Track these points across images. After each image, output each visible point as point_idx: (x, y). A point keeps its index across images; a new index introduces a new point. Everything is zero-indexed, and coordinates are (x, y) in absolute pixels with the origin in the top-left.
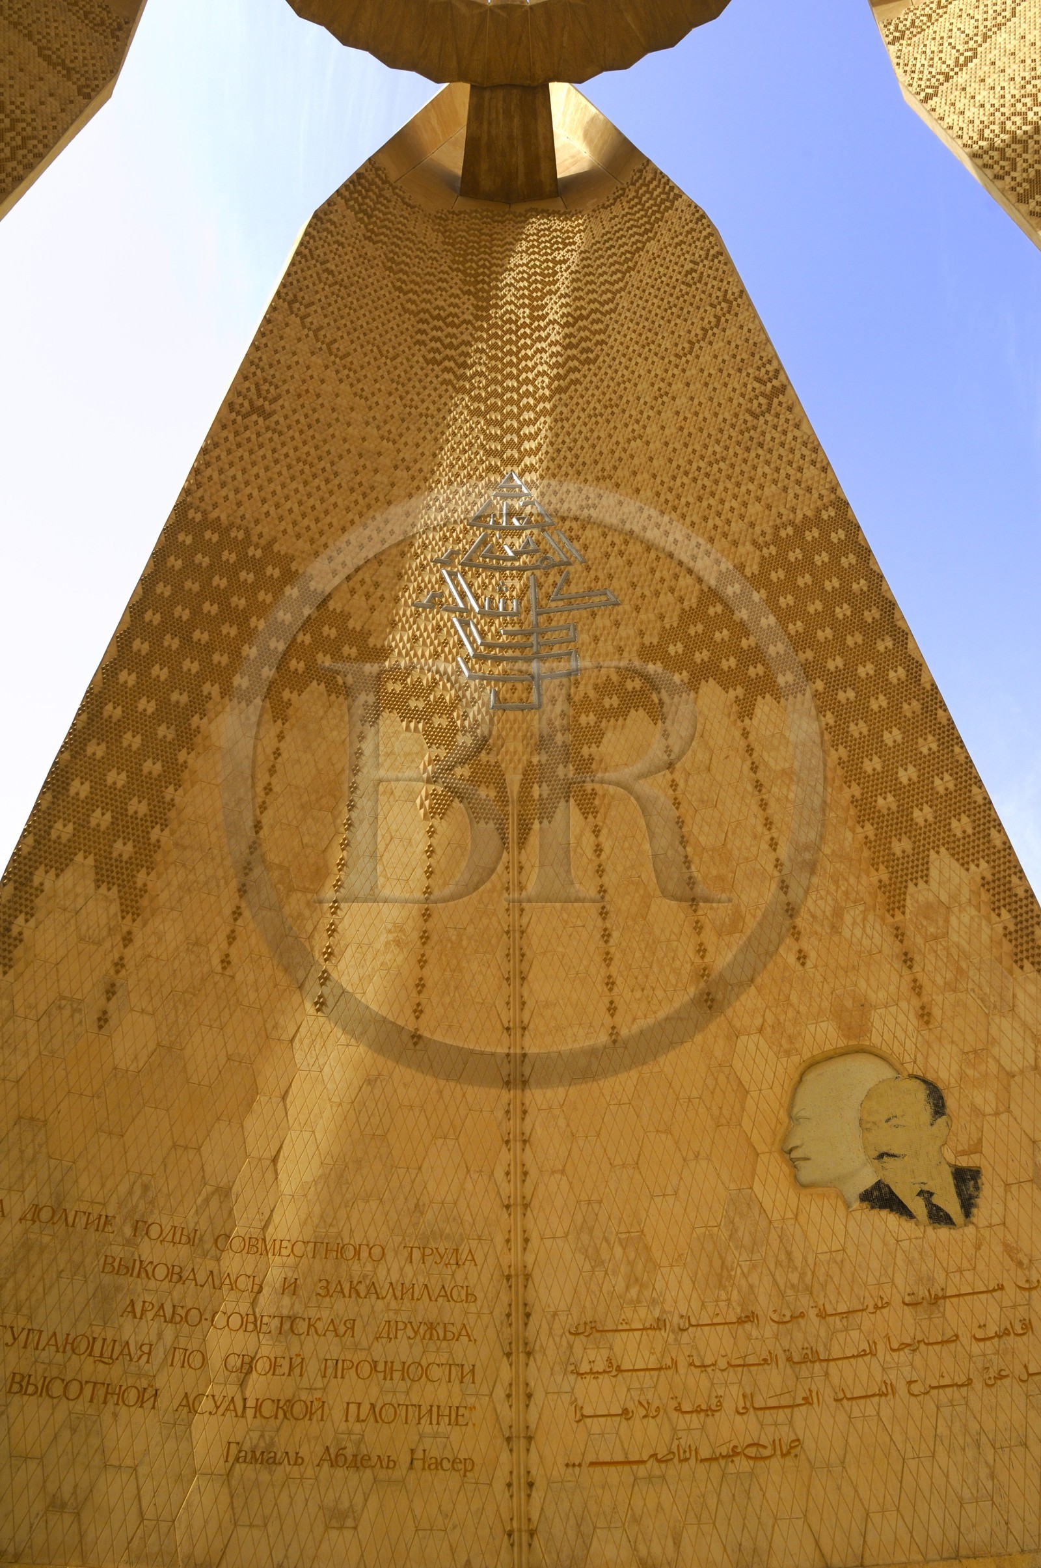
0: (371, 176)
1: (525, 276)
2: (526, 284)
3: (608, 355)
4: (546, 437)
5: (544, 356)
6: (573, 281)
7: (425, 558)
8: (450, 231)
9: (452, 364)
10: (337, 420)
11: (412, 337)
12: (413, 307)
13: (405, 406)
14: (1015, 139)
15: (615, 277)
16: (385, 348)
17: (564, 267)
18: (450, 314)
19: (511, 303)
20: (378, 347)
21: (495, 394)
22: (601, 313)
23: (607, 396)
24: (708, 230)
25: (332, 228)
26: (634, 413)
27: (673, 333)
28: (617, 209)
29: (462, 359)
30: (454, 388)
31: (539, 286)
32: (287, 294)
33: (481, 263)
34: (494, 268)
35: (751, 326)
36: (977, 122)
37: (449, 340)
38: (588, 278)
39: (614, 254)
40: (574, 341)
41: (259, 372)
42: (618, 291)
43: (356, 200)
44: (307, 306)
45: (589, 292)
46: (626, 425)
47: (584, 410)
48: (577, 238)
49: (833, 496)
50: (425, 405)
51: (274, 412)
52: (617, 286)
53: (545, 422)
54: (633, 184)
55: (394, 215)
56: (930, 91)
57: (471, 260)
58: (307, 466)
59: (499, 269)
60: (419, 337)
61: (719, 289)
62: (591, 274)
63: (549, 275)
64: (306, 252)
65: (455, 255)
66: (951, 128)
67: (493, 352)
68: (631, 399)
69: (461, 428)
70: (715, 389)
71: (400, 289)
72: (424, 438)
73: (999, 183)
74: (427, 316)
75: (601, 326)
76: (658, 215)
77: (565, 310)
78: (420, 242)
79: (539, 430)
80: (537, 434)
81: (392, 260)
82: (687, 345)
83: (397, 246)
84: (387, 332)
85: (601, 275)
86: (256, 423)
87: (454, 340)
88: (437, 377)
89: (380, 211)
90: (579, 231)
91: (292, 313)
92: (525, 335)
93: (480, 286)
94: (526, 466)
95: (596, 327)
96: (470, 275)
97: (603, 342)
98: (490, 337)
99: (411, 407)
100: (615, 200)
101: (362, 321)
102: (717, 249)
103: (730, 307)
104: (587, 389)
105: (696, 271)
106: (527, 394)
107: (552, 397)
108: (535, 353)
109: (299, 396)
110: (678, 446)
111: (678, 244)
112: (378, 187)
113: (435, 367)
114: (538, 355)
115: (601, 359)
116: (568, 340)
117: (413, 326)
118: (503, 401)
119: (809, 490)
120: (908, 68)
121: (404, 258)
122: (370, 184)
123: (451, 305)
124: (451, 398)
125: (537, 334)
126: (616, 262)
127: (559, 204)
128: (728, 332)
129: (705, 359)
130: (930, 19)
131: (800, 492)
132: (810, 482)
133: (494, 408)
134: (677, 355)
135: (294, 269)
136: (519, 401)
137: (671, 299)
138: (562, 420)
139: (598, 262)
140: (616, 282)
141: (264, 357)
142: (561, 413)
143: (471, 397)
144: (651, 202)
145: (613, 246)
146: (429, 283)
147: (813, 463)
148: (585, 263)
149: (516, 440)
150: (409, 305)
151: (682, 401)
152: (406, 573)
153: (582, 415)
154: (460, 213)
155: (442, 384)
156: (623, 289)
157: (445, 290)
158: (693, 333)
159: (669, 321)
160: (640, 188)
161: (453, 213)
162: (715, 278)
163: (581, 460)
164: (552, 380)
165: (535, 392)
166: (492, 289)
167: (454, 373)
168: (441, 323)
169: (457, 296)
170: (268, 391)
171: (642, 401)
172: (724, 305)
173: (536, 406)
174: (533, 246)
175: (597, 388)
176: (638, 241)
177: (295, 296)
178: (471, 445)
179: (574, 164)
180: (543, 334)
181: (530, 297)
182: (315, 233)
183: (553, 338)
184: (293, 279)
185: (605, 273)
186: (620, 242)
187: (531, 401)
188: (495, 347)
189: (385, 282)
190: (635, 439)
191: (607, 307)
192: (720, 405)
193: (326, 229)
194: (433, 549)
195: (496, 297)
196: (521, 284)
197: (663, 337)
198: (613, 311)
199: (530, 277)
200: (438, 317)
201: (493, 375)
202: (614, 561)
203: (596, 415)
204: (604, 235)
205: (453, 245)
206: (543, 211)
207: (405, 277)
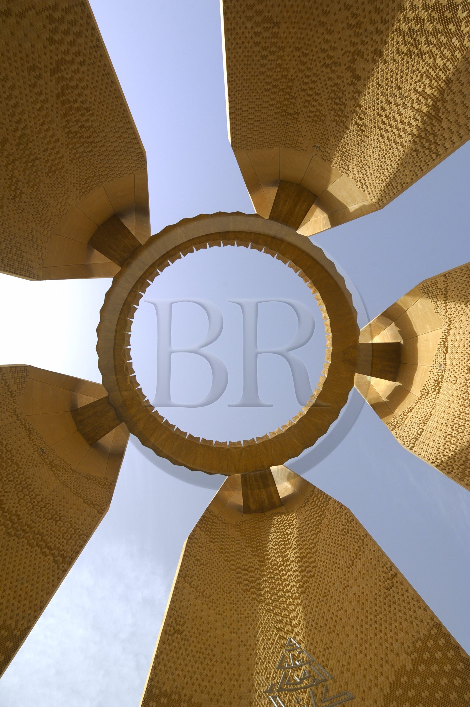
0: (208, 515)
1: (277, 543)
2: (278, 546)
3: (319, 572)
4: (301, 617)
5: (292, 578)
6: (297, 541)
7: (260, 691)
8: (243, 530)
9: (254, 590)
10: (211, 628)
11: (235, 581)
12: (234, 567)
13: (238, 614)
14: (449, 458)
15: (313, 537)
16: (225, 589)
17: (292, 536)
18: (250, 567)
19: (273, 556)
20: (222, 589)
21: (275, 600)
22: (311, 553)
23: (323, 592)
24: (345, 511)
25: (196, 541)
26: (336, 597)
27: (343, 557)
28: (307, 508)
29: (258, 586)
30: (257, 601)
31: (283, 546)
32: (182, 574)
33: (258, 541)
34: (263, 542)
35: (374, 549)
36: (433, 454)
37: (251, 579)
38: (302, 539)
39: (311, 527)
40: (303, 568)
41: (175, 613)
42: (316, 542)
43: (204, 527)
44: (191, 578)
45: (304, 545)
46: (334, 604)
47: (315, 600)
48: (294, 522)
49: (433, 622)
50: (247, 612)
51: (184, 630)
52: (315, 541)
53: (299, 609)
54: (311, 496)
55: (219, 529)
56: (412, 445)
57: (254, 541)
58: (201, 654)
59: (265, 542)
60: (238, 580)
61: (357, 535)
62: (303, 537)
63: (286, 541)
64: (188, 554)
65: (246, 540)
66: (424, 457)
67: (271, 580)
68: (333, 591)
69: (264, 620)
70: (367, 580)
71: (227, 561)
72: (249, 629)
73: (450, 475)
74: (240, 570)
75: (313, 559)
76: (324, 508)
77: (296, 555)
78: (232, 537)
79: (298, 613)
80: (297, 616)
81: (222, 549)
82: (350, 562)
83: (223, 542)
84: (225, 581)
85: (307, 537)
86: (177, 638)
87: (253, 579)
88: (249, 597)
89: (214, 529)
90: (294, 519)
91: (185, 582)
92: (282, 570)
93: (259, 551)
94: (296, 633)
95: (311, 560)
96: (254, 548)
97: (315, 567)
98: (268, 574)
99: (241, 614)
100: (305, 504)
101: (214, 579)
102: (351, 518)
103: (363, 542)
104: (314, 590)
105: (345, 529)
106: (289, 597)
107: (300, 596)
108: (288, 577)
109: (193, 620)
110: (359, 610)
111: (335, 519)
112: (211, 519)
113: (248, 593)
114: (290, 578)
115: (316, 574)
116: (300, 569)
117: (235, 576)
118: (279, 603)
119: (422, 621)
120: (401, 438)
121: (226, 546)
122: (208, 519)
123: (249, 563)
124: (257, 606)
125: (287, 568)
126: (312, 530)
127: (283, 509)
128: (366, 553)
129: (360, 566)
130: (403, 420)
131: (418, 623)
132: (421, 617)
133: (276, 607)
134: (347, 567)
135: (184, 562)
136: (286, 601)
137: (338, 542)
138: (306, 607)
139: (305, 531)
140: (314, 539)
141: (177, 606)
142: (305, 603)
143: (265, 604)
144: (320, 503)
145: (309, 524)
146: (238, 555)
147: (419, 607)
148: (300, 532)
149: (289, 621)
150: (232, 567)
151: (355, 588)
152: (253, 701)
153: (315, 603)
154: (245, 521)
155: (252, 600)
156: (318, 541)
157: (245, 556)
158: (351, 556)
159: (340, 552)
160: (314, 498)
161: (242, 522)
162: (354, 531)
163: (319, 625)
164: (298, 588)
165: (292, 596)
166: (264, 552)
167: (256, 594)
168: (246, 572)
169: (251, 558)
170: (180, 621)
171: (338, 591)
172: (361, 541)
173: (294, 602)
174: (277, 529)
175: (318, 588)
176: (319, 520)
177: (186, 574)
178: (270, 627)
179: (286, 491)
180: (290, 568)
181: (280, 552)
182: (190, 545)
183: (294, 569)
184: (184, 567)
185: (309, 535)
186: (312, 521)
187: (291, 600)
188: (271, 578)
189: (221, 559)
190: (340, 610)
191: (313, 551)
192: (371, 587)
193: (194, 542)
194: (263, 686)
195: (267, 555)
196: (276, 547)
197: (340, 560)
198: (316, 551)
199: (279, 543)
200: (245, 569)
201: (273, 591)
202: (347, 675)
203: (320, 602)
204: (305, 519)
205: (245, 536)
206: (278, 513)
207: (228, 555)
